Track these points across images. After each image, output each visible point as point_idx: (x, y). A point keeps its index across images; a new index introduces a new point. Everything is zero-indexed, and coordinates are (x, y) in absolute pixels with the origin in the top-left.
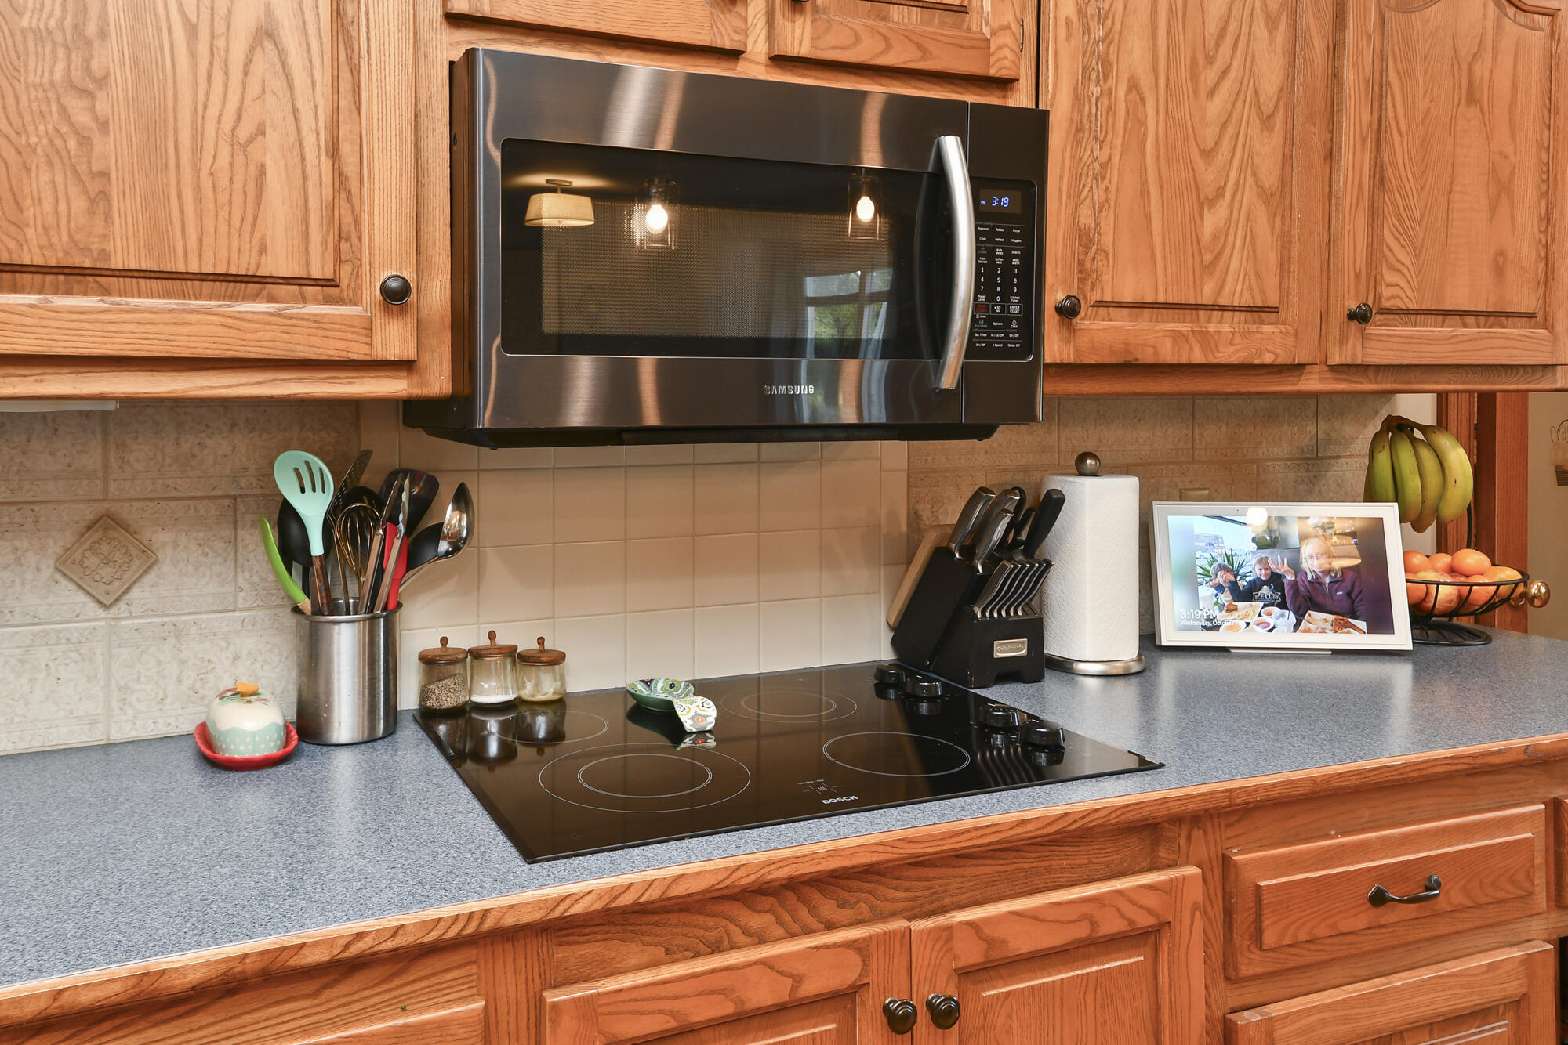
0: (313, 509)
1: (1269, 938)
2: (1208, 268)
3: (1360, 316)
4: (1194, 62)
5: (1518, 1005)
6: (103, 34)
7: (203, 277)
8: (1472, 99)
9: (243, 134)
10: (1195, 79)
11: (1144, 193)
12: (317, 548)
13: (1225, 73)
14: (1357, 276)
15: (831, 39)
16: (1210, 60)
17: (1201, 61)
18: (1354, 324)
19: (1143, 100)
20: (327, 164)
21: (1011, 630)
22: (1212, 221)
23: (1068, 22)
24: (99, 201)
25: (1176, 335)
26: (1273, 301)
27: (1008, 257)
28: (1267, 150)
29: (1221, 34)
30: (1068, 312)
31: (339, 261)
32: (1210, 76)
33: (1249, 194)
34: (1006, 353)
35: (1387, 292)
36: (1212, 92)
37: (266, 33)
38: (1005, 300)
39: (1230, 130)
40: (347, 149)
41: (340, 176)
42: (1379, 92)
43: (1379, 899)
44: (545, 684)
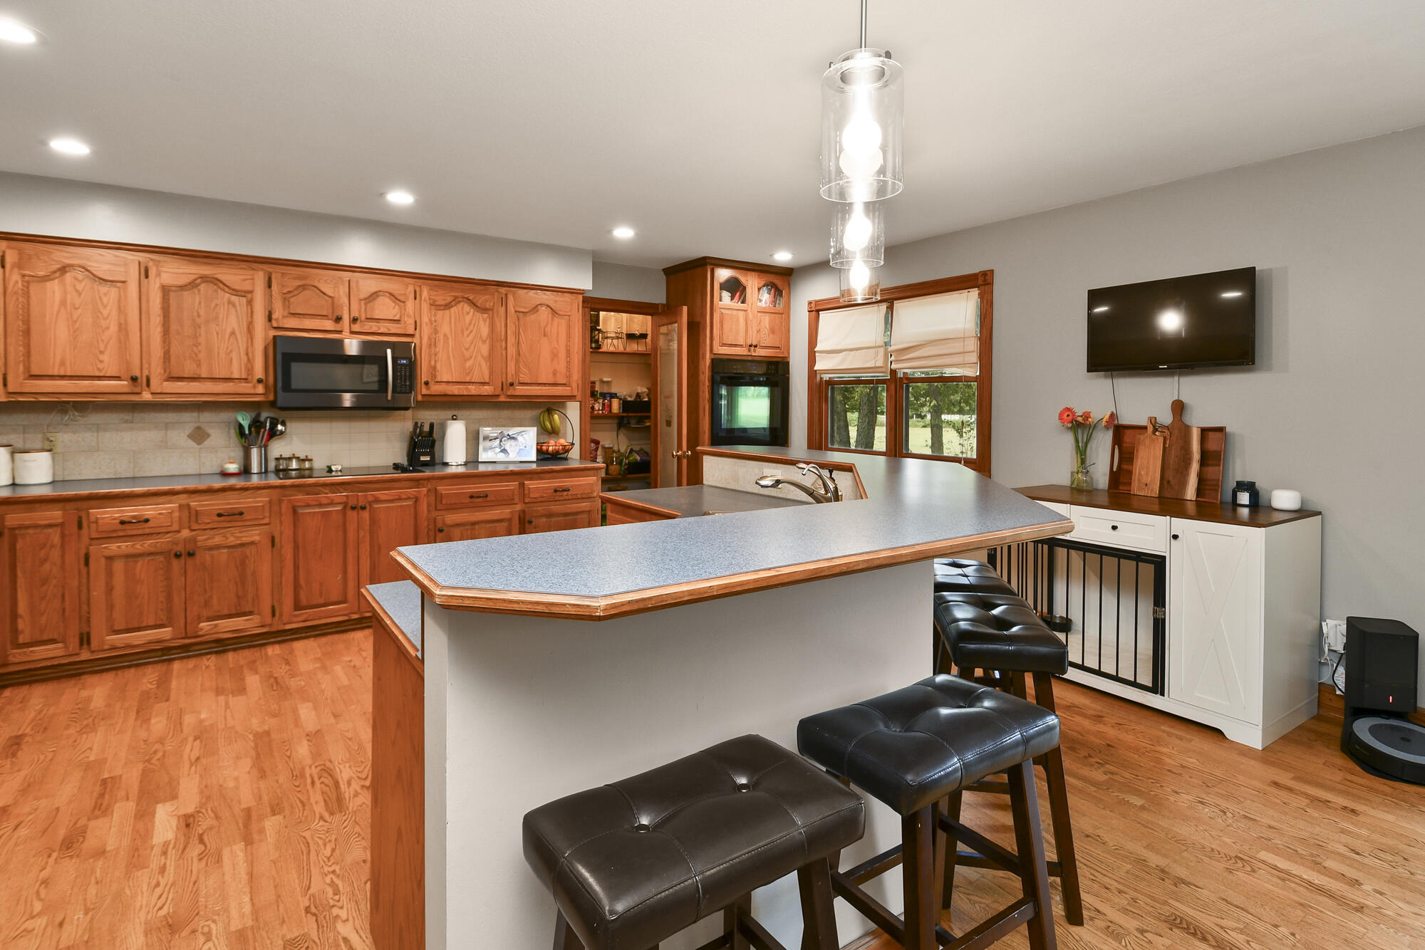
0: (246, 424)
2: (468, 374)
3: (512, 384)
4: (462, 330)
5: (510, 520)
6: (200, 335)
7: (219, 378)
8: (545, 336)
9: (228, 351)
10: (463, 333)
11: (449, 358)
12: (247, 432)
13: (471, 332)
14: (512, 376)
15: (365, 328)
16: (467, 329)
17: (464, 329)
18: (511, 387)
19: (448, 338)
20: (245, 357)
21: (426, 454)
22: (468, 364)
23: (426, 323)
24: (199, 365)
25: (459, 389)
26: (488, 381)
27: (405, 373)
28: (485, 349)
29: (470, 323)
30: (427, 383)
31: (248, 375)
32: (466, 333)
33: (479, 358)
34: (405, 393)
35: (521, 379)
36: (468, 336)
37: (233, 333)
38: (405, 382)
39: (474, 344)
40: (250, 354)
41: (249, 360)
42: (517, 335)
43: (472, 497)
44: (307, 465)
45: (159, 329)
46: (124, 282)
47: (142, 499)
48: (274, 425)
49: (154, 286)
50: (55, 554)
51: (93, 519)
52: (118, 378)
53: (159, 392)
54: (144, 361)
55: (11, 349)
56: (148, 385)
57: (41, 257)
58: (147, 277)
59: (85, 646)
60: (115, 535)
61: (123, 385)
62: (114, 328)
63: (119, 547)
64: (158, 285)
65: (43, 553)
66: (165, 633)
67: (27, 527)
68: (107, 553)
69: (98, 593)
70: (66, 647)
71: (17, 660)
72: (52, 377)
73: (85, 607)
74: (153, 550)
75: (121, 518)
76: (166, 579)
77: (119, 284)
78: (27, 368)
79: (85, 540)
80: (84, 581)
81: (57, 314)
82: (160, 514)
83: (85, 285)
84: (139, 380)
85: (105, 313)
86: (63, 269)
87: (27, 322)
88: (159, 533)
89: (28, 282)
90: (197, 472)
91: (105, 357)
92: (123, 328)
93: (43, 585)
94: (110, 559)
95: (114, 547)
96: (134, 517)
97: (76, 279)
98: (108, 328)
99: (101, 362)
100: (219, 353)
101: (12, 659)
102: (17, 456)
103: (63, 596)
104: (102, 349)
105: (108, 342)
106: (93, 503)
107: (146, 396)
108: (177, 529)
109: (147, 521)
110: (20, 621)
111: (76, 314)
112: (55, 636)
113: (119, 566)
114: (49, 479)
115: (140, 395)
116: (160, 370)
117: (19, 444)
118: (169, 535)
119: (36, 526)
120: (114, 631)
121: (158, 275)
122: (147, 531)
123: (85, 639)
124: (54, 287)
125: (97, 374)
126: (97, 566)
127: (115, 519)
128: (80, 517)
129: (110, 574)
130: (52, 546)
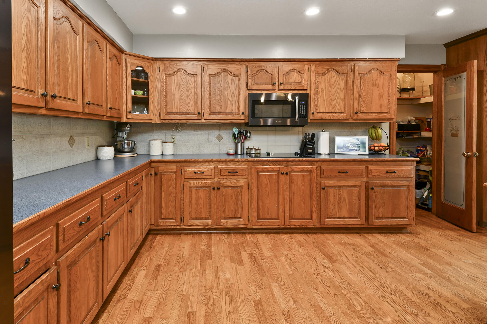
0: (236, 133)
1: (325, 174)
2: (333, 108)
3: (356, 113)
4: (331, 85)
5: (360, 187)
6: (221, 95)
7: (228, 113)
8: (375, 85)
9: (231, 101)
10: (331, 88)
11: (324, 100)
12: (237, 136)
13: (335, 86)
14: (357, 108)
15: (285, 87)
16: (333, 85)
17: (332, 85)
18: (356, 114)
19: (324, 90)
20: (237, 103)
21: (310, 149)
22: (333, 103)
23: (313, 83)
24: (221, 107)
25: (328, 116)
26: (343, 111)
27: (304, 108)
28: (342, 95)
29: (335, 82)
30: (313, 113)
31: (238, 111)
32: (333, 87)
33: (339, 99)
34: (304, 118)
35: (361, 110)
36: (333, 88)
37: (233, 93)
38: (303, 113)
39: (336, 92)
40: (239, 102)
41: (239, 104)
42: (360, 86)
43: (339, 172)
44: (258, 152)
45: (208, 93)
46: (196, 74)
47: (202, 163)
48: (246, 134)
49: (206, 74)
50: (174, 183)
51: (185, 170)
52: (194, 113)
53: (207, 119)
54: (202, 106)
55: (162, 103)
56: (204, 116)
57: (171, 67)
58: (204, 71)
59: (182, 222)
60: (192, 178)
61: (195, 116)
62: (193, 93)
63: (194, 183)
64: (207, 74)
65: (170, 183)
66: (209, 222)
67: (165, 172)
68: (190, 185)
69: (187, 201)
70: (176, 222)
71: (161, 225)
72: (174, 113)
73: (182, 206)
74: (205, 185)
75: (195, 171)
76: (209, 199)
77: (195, 75)
78: (166, 110)
79: (183, 178)
80: (183, 195)
81: (176, 89)
82: (208, 170)
83: (184, 76)
84: (201, 114)
85: (190, 87)
86: (177, 71)
87: (166, 92)
88: (207, 178)
89: (167, 77)
90: (219, 153)
91: (190, 105)
92: (196, 93)
93: (170, 196)
94: (191, 187)
96: (199, 171)
97: (181, 74)
98: (191, 93)
99: (189, 107)
100: (228, 102)
101: (160, 224)
102: (163, 143)
103: (176, 200)
104: (189, 102)
105: (191, 99)
106: (186, 163)
107: (203, 121)
108: (214, 177)
109: (203, 173)
110: (162, 209)
111: (181, 88)
112: (173, 217)
113: (194, 191)
114: (172, 153)
115: (201, 120)
116: (207, 110)
117: (164, 140)
118: (211, 179)
119: (168, 172)
120: (192, 218)
121: (208, 70)
122: (203, 177)
123: (182, 220)
124: (174, 77)
125: (188, 112)
126: (187, 189)
127: (193, 171)
128: (182, 169)
129: (191, 193)
130: (173, 180)
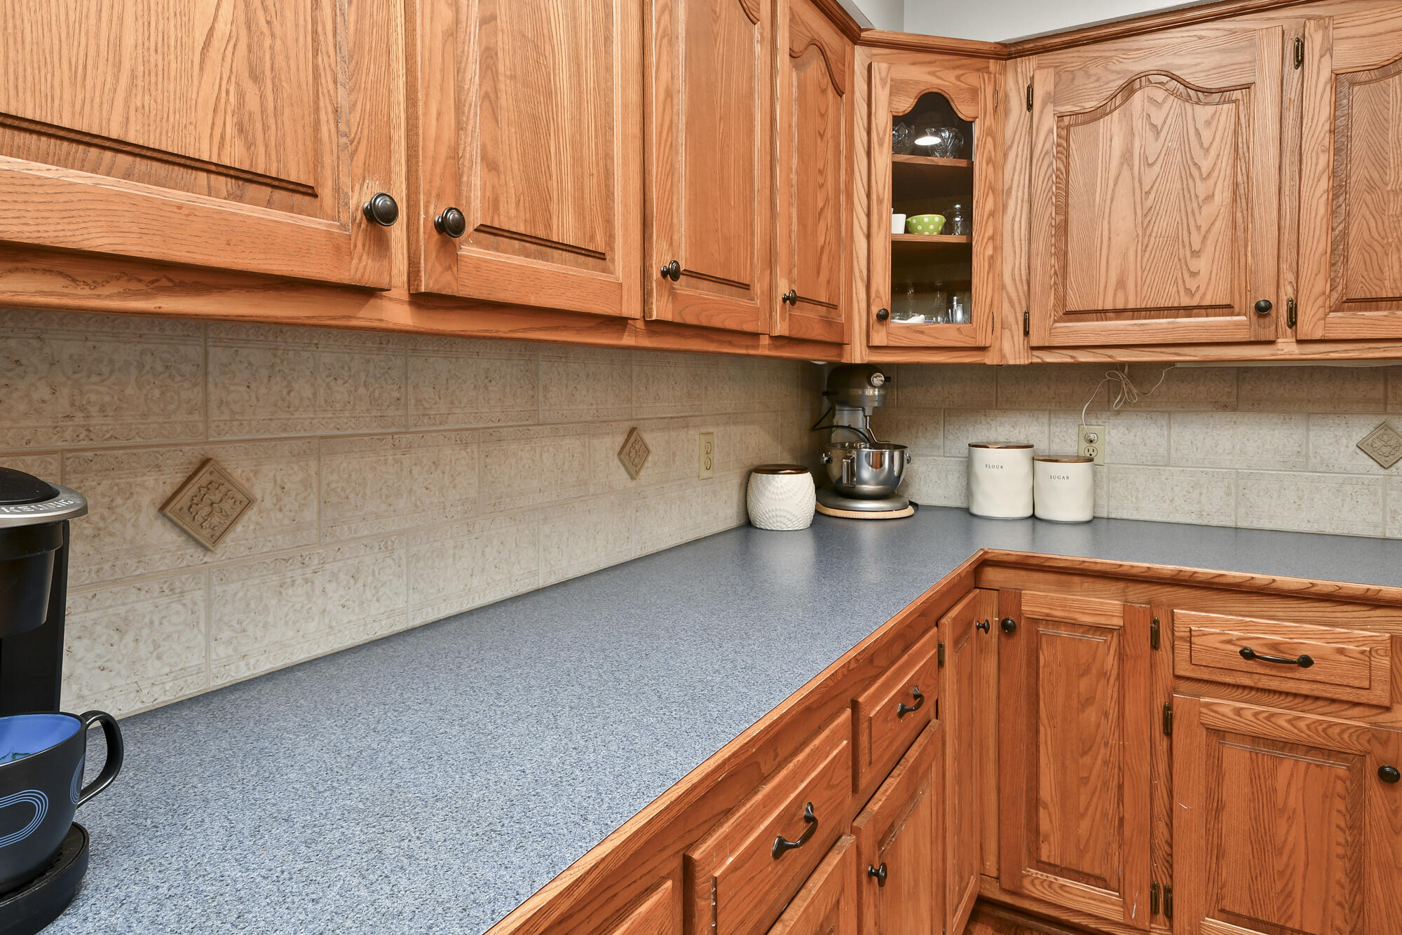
45: (1324, 184)
46: (1247, 87)
47: (1294, 604)
49: (1319, 71)
50: (1107, 692)
51: (1181, 631)
52: (1227, 309)
53: (1318, 335)
54: (1284, 266)
55: (1037, 263)
56: (1292, 322)
57: (1092, 72)
58: (1299, 62)
59: (1161, 916)
60: (1228, 680)
61: (1237, 323)
62: (1222, 196)
63: (1238, 712)
64: (1325, 74)
65: (1084, 684)
67: (1058, 623)
68: (1211, 719)
69: (1188, 807)
70: (1126, 906)
71: (1036, 893)
72: (1101, 314)
73: (1161, 827)
74: (1320, 741)
75: (1246, 644)
76: (1351, 828)
77: (1237, 95)
78: (1062, 300)
79: (1164, 673)
80: (1162, 767)
81: (1115, 184)
82: (1341, 651)
83: (1167, 110)
84: (1273, 312)
85: (1206, 166)
86: (1128, 89)
87: (1063, 208)
88: (1333, 701)
89: (1068, 128)
91: (1201, 265)
92: (1240, 194)
93: (1084, 753)
94: (1217, 733)
95: (1225, 708)
96: (1275, 646)
97: (1152, 100)
98: (1210, 198)
99: (1194, 274)
101: (1028, 888)
102: (1039, 465)
103: (1120, 787)
104: (1196, 247)
105: (1209, 231)
106: (1183, 593)
107: (1287, 349)
108: (1386, 703)
109: (1306, 662)
110: (1042, 812)
111: (1149, 176)
112: (1107, 875)
113: (1236, 757)
114: (1085, 516)
115: (1272, 347)
116: (1321, 284)
117: (1042, 445)
118: (1357, 711)
119: (1074, 625)
120: (1223, 911)
121: (1328, 50)
122: (1305, 688)
123: (1161, 905)
124: (1112, 127)
125: (1186, 301)
126: (1190, 739)
127: (1229, 642)
128: (1156, 622)
129: (1216, 768)
130: (1103, 674)
